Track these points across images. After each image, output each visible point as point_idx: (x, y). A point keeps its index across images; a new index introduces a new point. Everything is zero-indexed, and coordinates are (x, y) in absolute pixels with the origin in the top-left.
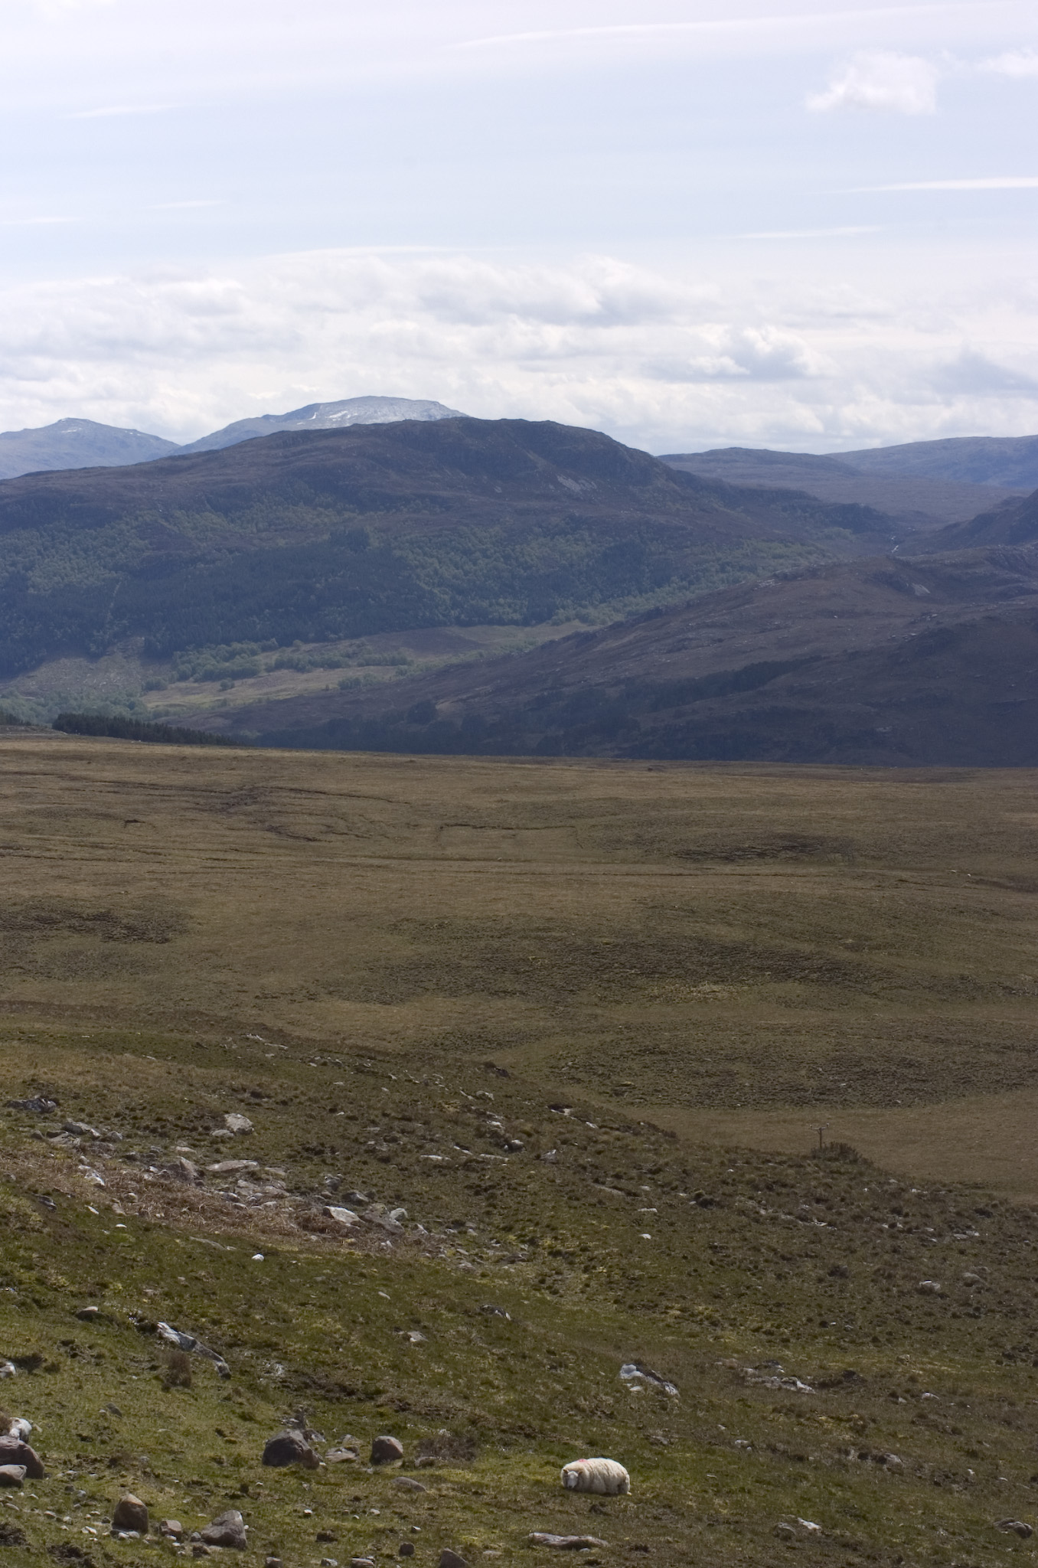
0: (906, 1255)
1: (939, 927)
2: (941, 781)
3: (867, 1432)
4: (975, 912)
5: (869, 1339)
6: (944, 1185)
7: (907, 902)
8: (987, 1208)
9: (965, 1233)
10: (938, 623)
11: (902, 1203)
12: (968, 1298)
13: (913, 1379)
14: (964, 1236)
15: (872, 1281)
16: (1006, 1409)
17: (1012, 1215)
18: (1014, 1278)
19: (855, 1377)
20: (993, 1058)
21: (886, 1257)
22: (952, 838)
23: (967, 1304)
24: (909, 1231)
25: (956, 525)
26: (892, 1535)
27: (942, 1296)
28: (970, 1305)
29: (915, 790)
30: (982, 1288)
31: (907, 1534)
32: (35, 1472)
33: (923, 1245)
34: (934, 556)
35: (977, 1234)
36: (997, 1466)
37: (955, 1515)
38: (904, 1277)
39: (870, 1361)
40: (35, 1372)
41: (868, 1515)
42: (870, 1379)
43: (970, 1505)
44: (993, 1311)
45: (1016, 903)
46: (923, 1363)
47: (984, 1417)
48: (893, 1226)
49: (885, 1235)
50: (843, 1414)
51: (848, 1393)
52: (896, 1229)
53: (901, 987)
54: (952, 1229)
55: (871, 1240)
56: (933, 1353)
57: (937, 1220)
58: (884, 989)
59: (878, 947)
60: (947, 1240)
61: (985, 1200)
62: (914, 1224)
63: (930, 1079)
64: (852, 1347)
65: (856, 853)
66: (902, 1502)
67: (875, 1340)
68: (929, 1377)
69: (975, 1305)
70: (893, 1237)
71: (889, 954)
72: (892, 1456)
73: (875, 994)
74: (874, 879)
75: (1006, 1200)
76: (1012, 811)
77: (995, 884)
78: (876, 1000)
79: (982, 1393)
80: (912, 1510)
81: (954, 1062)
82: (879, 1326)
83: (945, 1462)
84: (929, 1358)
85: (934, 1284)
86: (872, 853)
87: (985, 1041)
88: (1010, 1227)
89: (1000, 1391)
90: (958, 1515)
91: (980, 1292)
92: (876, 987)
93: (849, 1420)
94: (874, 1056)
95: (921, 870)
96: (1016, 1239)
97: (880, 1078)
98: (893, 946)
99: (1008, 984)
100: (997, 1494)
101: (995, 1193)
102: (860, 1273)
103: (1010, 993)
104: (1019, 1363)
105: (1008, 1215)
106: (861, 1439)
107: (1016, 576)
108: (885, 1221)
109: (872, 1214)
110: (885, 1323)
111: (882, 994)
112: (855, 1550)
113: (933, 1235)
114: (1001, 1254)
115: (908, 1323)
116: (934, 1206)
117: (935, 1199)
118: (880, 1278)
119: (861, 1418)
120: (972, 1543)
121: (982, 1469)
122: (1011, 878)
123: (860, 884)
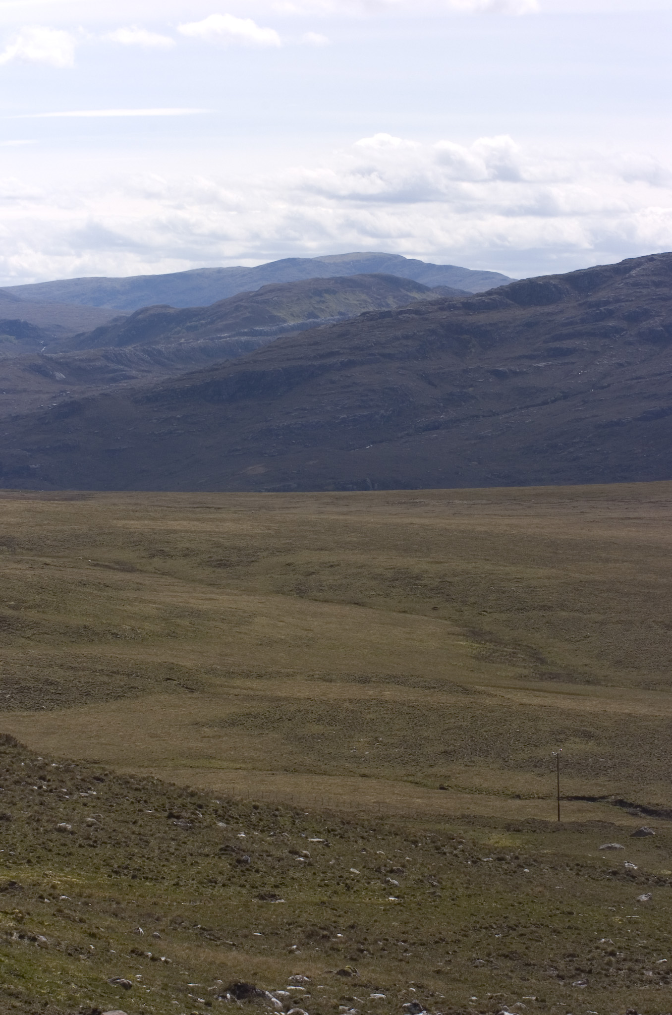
0: (49, 807)
1: (70, 594)
2: (72, 499)
3: (24, 921)
4: (94, 585)
5: (25, 861)
6: (74, 761)
7: (49, 578)
8: (101, 777)
9: (87, 793)
10: (71, 397)
11: (46, 773)
12: (89, 835)
13: (54, 887)
14: (87, 795)
15: (27, 823)
16: (115, 906)
17: (117, 781)
18: (119, 822)
19: (16, 885)
20: (106, 679)
21: (36, 808)
22: (79, 537)
23: (88, 838)
24: (51, 791)
25: (83, 334)
26: (41, 988)
27: (72, 833)
28: (91, 839)
29: (55, 505)
30: (98, 828)
31: (51, 987)
33: (60, 800)
34: (68, 354)
35: (95, 793)
36: (109, 943)
37: (81, 975)
38: (48, 821)
39: (26, 875)
41: (25, 975)
42: (26, 887)
43: (91, 968)
44: (105, 843)
45: (120, 579)
46: (60, 877)
47: (100, 911)
48: (40, 788)
49: (35, 794)
50: (8, 910)
51: (11, 896)
52: (42, 790)
53: (46, 633)
54: (79, 790)
55: (26, 797)
56: (67, 870)
57: (69, 784)
58: (34, 634)
59: (30, 607)
60: (75, 797)
61: (100, 771)
62: (54, 787)
63: (64, 692)
64: (14, 866)
65: (16, 546)
66: (48, 967)
67: (29, 862)
68: (64, 885)
69: (94, 839)
70: (40, 795)
71: (38, 611)
72: (41, 937)
73: (28, 637)
74: (28, 563)
75: (113, 771)
76: (118, 519)
77: (106, 566)
78: (29, 642)
79: (99, 896)
80: (54, 971)
81: (80, 682)
82: (32, 852)
83: (75, 941)
84: (64, 873)
85: (67, 825)
86: (27, 546)
87: (100, 668)
88: (116, 789)
89: (111, 894)
90: (84, 975)
91: (97, 831)
92: (29, 633)
93: (12, 913)
94: (28, 678)
95: (58, 557)
96: (119, 796)
97: (32, 692)
98: (40, 606)
99: (115, 631)
100: (109, 961)
101: (107, 767)
102: (19, 818)
103: (116, 637)
104: (123, 877)
105: (115, 780)
106: (20, 925)
107: (122, 367)
108: (35, 785)
109: (27, 780)
110: (36, 850)
111: (33, 638)
112: (17, 997)
113: (66, 794)
114: (110, 806)
115: (50, 850)
116: (67, 775)
117: (67, 770)
118: (32, 822)
119: (20, 912)
120: (93, 993)
121: (99, 945)
122: (117, 563)
123: (19, 566)
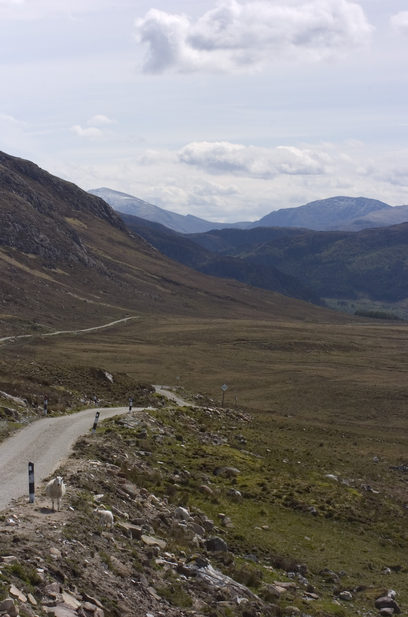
32: (397, 611)
40: (398, 572)
